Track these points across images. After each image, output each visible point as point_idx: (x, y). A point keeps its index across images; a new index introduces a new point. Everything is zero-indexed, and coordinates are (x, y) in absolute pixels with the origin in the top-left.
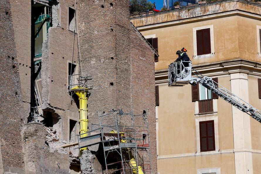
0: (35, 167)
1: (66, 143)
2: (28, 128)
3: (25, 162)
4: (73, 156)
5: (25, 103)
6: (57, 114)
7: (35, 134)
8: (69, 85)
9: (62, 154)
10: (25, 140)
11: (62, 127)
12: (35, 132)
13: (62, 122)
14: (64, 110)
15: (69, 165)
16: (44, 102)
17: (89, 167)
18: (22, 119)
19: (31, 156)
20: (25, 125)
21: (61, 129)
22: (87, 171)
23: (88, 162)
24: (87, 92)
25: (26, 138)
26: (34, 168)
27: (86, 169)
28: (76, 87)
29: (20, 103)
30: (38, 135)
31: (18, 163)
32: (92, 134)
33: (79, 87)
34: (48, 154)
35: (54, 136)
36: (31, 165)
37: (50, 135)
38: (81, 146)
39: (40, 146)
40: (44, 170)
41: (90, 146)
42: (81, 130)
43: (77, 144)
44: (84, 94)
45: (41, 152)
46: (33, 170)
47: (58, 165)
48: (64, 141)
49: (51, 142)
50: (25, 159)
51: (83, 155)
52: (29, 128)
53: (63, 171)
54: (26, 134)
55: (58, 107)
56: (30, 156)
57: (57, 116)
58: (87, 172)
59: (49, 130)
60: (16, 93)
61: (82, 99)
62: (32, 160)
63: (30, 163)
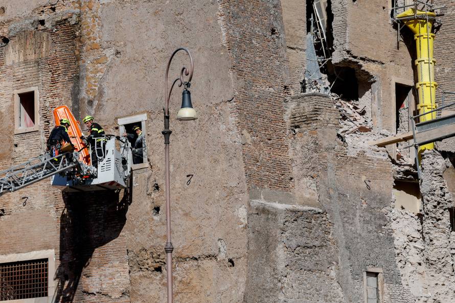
0: (315, 189)
1: (387, 136)
2: (298, 105)
3: (295, 179)
4: (405, 163)
5: (294, 51)
6: (367, 73)
7: (314, 118)
8: (393, 6)
9: (375, 160)
10: (294, 131)
11: (379, 99)
12: (313, 113)
13: (379, 90)
14: (383, 64)
15: (392, 182)
16: (338, 47)
17: (438, 188)
18: (285, 87)
19: (308, 165)
20: (293, 98)
21: (375, 106)
22: (433, 195)
23: (435, 175)
24: (433, 21)
25: (296, 127)
26: (314, 192)
27: (432, 192)
28: (409, 12)
29: (282, 52)
30: (321, 119)
31: (281, 182)
32: (445, 113)
33: (414, 10)
34: (344, 160)
35: (361, 120)
36: (309, 184)
37: (352, 119)
38: (419, 141)
39: (325, 144)
40: (336, 195)
41: (440, 139)
42: (421, 107)
43: (412, 137)
44: (425, 25)
45: (328, 155)
46: (313, 194)
47: (368, 183)
48: (384, 131)
49: (355, 133)
50: (295, 171)
51: (425, 162)
52: (302, 105)
53: (380, 197)
54: (296, 119)
55: (369, 57)
56: (306, 166)
57: (366, 77)
58: (433, 197)
59: (351, 107)
60: (273, 32)
61: (422, 38)
62: (309, 174)
63: (305, 180)
